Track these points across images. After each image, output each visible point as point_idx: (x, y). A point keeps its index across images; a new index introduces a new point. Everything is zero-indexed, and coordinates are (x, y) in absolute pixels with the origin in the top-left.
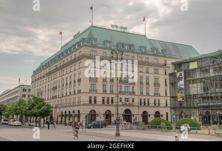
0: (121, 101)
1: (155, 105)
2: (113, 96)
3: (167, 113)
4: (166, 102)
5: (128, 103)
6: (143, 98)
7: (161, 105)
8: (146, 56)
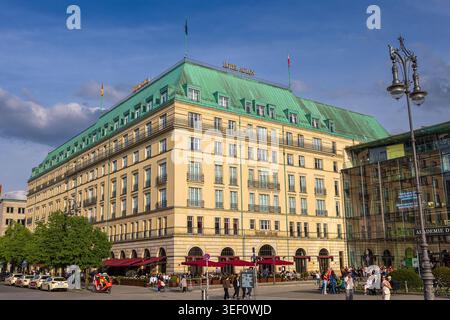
0: (252, 227)
1: (319, 235)
2: (237, 215)
3: (341, 253)
4: (339, 230)
5: (266, 232)
6: (295, 220)
7: (330, 236)
8: (299, 131)
